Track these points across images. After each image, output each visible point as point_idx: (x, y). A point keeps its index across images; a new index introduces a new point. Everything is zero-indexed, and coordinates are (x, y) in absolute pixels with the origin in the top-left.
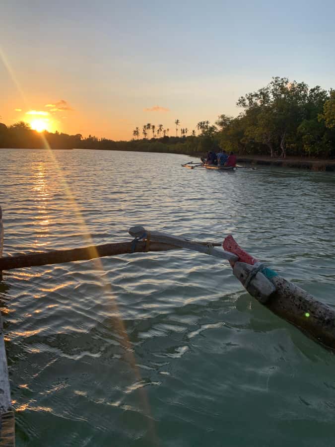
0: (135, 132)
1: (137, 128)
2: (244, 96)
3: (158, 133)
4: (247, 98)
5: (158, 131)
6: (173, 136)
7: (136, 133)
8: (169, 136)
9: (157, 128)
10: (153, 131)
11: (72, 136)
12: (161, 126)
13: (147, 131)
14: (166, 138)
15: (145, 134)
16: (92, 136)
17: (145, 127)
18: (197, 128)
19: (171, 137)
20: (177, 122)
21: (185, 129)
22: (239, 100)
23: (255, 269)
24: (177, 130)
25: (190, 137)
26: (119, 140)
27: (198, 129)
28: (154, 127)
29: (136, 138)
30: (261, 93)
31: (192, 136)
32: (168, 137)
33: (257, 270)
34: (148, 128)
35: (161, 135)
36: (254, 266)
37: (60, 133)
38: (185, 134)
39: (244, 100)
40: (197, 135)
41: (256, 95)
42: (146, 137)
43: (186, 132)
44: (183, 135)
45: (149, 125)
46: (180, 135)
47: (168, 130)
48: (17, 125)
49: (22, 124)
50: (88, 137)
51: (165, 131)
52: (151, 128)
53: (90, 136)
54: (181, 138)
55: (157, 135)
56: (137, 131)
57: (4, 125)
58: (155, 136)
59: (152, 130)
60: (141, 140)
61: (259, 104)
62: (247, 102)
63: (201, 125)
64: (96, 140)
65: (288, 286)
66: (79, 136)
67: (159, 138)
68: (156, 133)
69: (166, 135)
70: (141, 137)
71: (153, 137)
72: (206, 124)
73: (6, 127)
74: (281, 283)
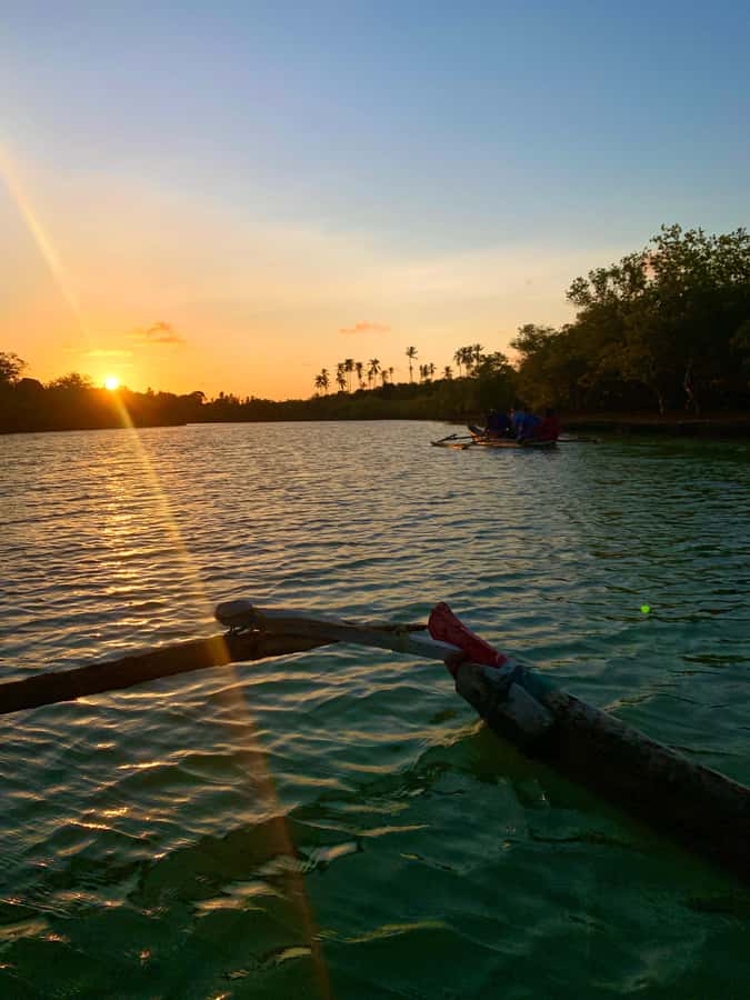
0: (319, 379)
1: (324, 371)
2: (586, 278)
3: (370, 378)
4: (593, 281)
5: (370, 373)
6: (403, 382)
7: (322, 381)
8: (395, 383)
9: (367, 368)
10: (360, 376)
11: (185, 397)
12: (375, 362)
13: (346, 376)
14: (388, 387)
15: (342, 382)
16: (227, 394)
17: (340, 366)
18: (455, 362)
19: (400, 385)
20: (411, 352)
21: (429, 365)
22: (573, 287)
23: (505, 677)
24: (411, 368)
25: (441, 381)
26: (284, 400)
27: (459, 364)
28: (359, 366)
29: (322, 392)
30: (628, 267)
31: (444, 380)
32: (392, 385)
33: (508, 681)
34: (346, 370)
35: (378, 382)
36: (502, 671)
37: (156, 393)
38: (429, 377)
39: (584, 286)
40: (455, 376)
41: (615, 273)
42: (345, 389)
43: (432, 372)
44: (424, 379)
45: (349, 362)
46: (418, 379)
47: (391, 369)
48: (65, 382)
49: (75, 377)
50: (218, 397)
51: (384, 373)
52: (354, 368)
53: (222, 394)
54: (421, 385)
55: (367, 382)
56: (324, 378)
57: (37, 382)
58: (364, 385)
59: (356, 373)
60: (333, 395)
61: (620, 293)
62: (592, 290)
63: (465, 355)
64: (235, 401)
65: (580, 710)
66: (198, 396)
67: (372, 388)
68: (365, 379)
69: (389, 381)
70: (334, 388)
71: (359, 387)
72: (474, 352)
73: (41, 386)
74: (565, 704)
